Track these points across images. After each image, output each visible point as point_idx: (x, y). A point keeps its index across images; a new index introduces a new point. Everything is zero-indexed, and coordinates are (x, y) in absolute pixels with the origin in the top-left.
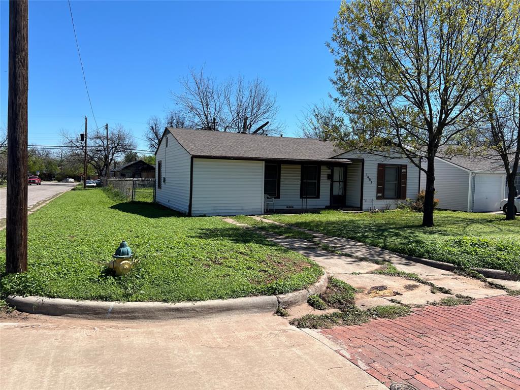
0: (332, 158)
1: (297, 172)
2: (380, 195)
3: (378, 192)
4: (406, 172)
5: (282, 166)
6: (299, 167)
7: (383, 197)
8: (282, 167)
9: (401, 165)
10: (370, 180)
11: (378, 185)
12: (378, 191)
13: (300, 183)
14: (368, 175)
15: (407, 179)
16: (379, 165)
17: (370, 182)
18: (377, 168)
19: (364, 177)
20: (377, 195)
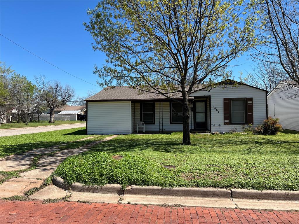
2: (227, 121)
4: (252, 103)
7: (230, 123)
8: (156, 104)
9: (246, 98)
10: (217, 110)
11: (224, 113)
12: (225, 118)
13: (169, 114)
14: (215, 107)
15: (253, 108)
16: (225, 99)
17: (217, 112)
18: (223, 101)
19: (211, 109)
20: (224, 121)
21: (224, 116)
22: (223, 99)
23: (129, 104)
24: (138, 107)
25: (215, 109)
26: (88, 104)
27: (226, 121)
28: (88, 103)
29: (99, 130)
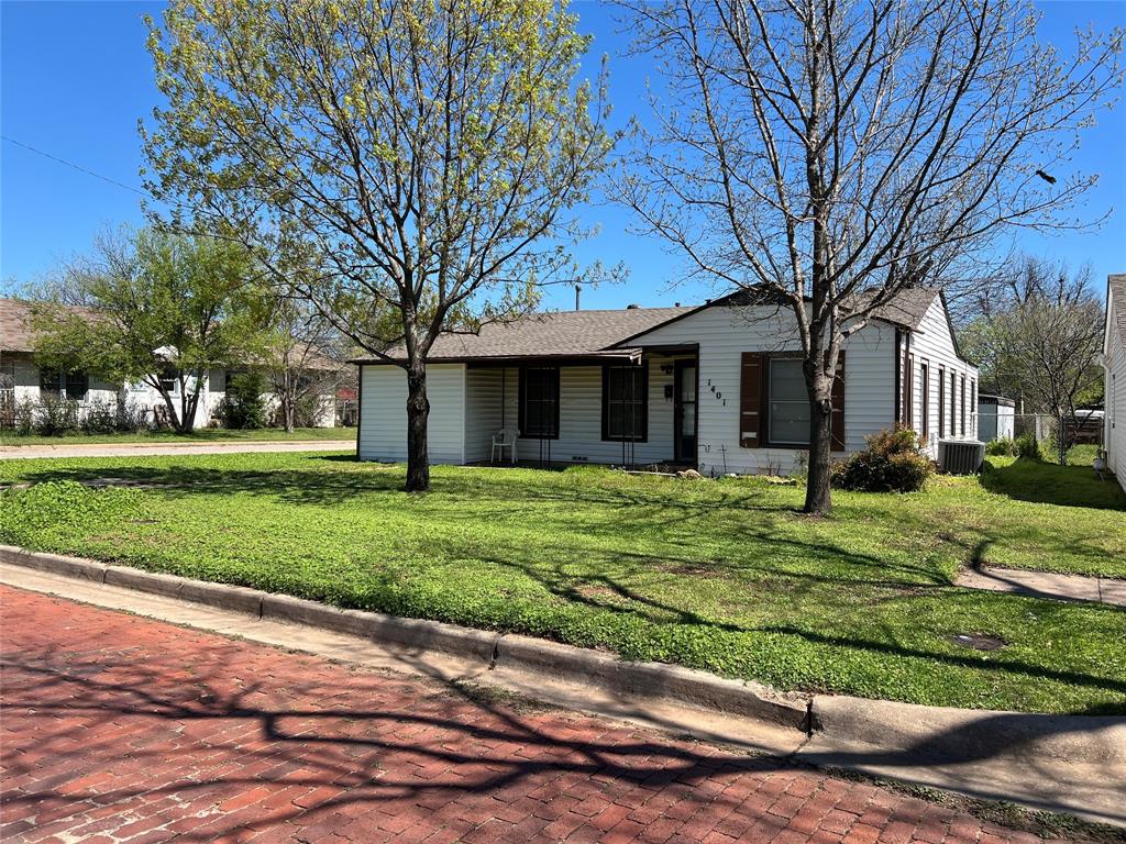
0: (613, 347)
1: (593, 382)
2: (752, 435)
3: (743, 429)
4: (843, 372)
5: (564, 371)
6: (598, 370)
7: (762, 442)
8: (561, 373)
10: (719, 396)
11: (743, 407)
12: (745, 425)
13: (600, 407)
14: (712, 384)
15: (847, 391)
16: (746, 357)
17: (720, 402)
18: (739, 363)
19: (701, 390)
20: (741, 435)
21: (742, 416)
22: (739, 357)
23: (459, 371)
24: (514, 384)
25: (713, 390)
26: (364, 373)
27: (748, 435)
28: (364, 367)
29: (387, 450)
